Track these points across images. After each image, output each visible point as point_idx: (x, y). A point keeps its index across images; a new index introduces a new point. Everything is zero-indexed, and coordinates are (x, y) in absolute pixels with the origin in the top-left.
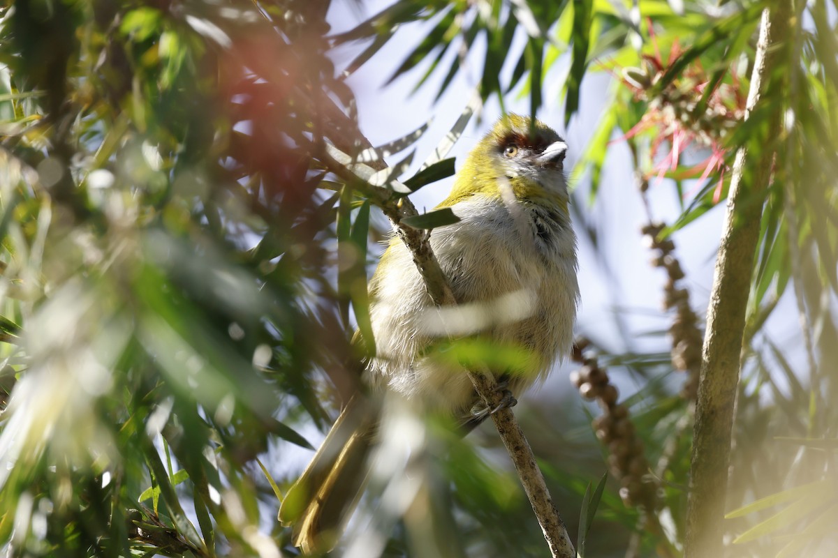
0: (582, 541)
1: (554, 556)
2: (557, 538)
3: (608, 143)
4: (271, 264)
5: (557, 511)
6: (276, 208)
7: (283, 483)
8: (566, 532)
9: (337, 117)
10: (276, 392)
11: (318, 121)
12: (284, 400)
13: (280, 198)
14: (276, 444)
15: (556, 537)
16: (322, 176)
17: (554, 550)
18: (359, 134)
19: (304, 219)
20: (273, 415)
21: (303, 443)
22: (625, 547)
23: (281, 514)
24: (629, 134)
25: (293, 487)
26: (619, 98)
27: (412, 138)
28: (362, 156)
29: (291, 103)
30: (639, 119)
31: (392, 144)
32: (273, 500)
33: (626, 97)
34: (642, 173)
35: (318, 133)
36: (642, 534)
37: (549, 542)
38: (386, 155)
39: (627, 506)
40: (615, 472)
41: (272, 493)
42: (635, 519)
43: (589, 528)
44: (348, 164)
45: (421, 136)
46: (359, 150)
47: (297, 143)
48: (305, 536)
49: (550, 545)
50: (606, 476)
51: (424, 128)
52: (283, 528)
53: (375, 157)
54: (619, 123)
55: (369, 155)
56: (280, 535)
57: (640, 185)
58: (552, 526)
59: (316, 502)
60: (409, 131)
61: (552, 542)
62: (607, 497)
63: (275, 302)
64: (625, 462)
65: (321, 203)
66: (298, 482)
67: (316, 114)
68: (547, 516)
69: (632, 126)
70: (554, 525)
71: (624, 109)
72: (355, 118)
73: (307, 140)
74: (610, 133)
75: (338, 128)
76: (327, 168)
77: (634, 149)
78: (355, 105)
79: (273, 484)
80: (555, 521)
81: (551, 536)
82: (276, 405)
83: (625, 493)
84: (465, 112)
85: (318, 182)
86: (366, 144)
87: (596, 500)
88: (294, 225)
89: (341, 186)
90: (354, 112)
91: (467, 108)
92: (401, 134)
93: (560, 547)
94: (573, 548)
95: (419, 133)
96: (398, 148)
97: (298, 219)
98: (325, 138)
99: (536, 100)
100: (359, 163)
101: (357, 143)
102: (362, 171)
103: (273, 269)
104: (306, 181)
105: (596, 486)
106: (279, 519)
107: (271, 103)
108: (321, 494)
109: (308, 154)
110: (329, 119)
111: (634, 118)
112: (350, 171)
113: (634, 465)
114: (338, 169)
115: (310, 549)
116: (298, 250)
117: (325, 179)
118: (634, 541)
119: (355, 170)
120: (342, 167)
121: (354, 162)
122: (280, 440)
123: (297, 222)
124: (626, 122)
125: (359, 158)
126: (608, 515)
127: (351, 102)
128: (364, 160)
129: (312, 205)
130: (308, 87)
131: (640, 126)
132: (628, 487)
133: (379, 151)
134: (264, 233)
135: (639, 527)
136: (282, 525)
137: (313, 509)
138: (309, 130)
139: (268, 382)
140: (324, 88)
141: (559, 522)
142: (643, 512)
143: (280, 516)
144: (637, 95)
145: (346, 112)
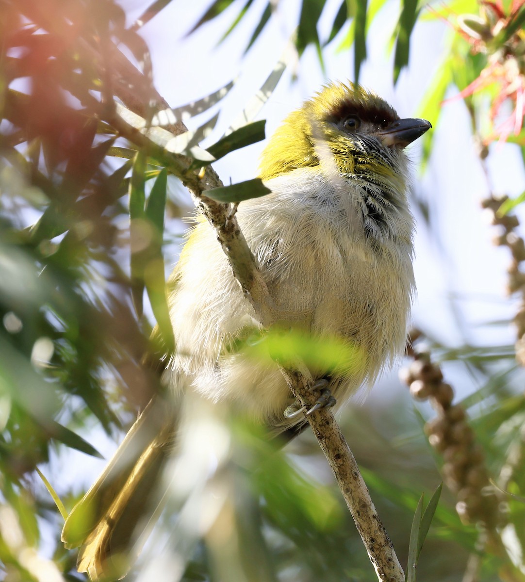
0: (412, 564)
1: (381, 581)
2: (384, 561)
3: (442, 102)
4: (53, 244)
5: (384, 529)
6: (59, 179)
7: (68, 498)
8: (394, 553)
9: (128, 72)
10: (58, 392)
11: (107, 78)
12: (68, 402)
13: (63, 167)
14: (58, 453)
15: (383, 559)
16: (112, 141)
17: (380, 574)
18: (154, 93)
19: (92, 191)
20: (56, 420)
21: (89, 450)
22: (462, 570)
23: (64, 534)
24: (466, 91)
25: (79, 503)
26: (454, 51)
27: (215, 97)
28: (158, 119)
29: (76, 57)
30: (477, 75)
31: (192, 104)
32: (55, 517)
33: (463, 49)
34: (480, 137)
35: (108, 92)
36: (482, 555)
37: (374, 565)
38: (186, 117)
39: (464, 523)
40: (451, 483)
41: (54, 509)
42: (473, 537)
43: (421, 548)
44: (142, 128)
45: (226, 95)
46: (155, 111)
47: (83, 104)
48: (93, 559)
49: (376, 568)
50: (441, 488)
51: (230, 86)
52: (67, 551)
53: (173, 120)
54: (455, 80)
55: (165, 117)
56: (63, 559)
57: (479, 151)
58: (378, 547)
59: (105, 523)
60: (212, 90)
61: (378, 564)
62: (441, 512)
63: (57, 288)
64: (463, 472)
65: (110, 173)
66: (85, 497)
67: (104, 69)
68: (373, 534)
69: (469, 83)
70: (380, 545)
71: (461, 64)
72: (149, 75)
73: (94, 100)
74: (445, 92)
75: (130, 86)
76: (117, 132)
77: (472, 110)
78: (149, 58)
79: (55, 498)
80: (381, 540)
81: (378, 558)
82: (58, 407)
83: (462, 507)
84: (277, 67)
85: (106, 148)
86: (162, 104)
87: (429, 516)
88: (80, 198)
89: (133, 153)
90: (149, 68)
91: (279, 62)
92: (204, 93)
93: (387, 570)
94: (403, 572)
95: (223, 92)
96: (200, 109)
97: (84, 191)
98: (116, 98)
99: (360, 53)
100: (154, 126)
101: (152, 103)
102: (159, 136)
103: (54, 251)
104: (93, 147)
105: (428, 500)
106: (62, 540)
107: (52, 58)
108: (112, 512)
109: (96, 115)
110: (120, 76)
111: (472, 74)
112: (144, 135)
113: (473, 476)
114: (131, 134)
115: (99, 576)
116: (84, 228)
117: (115, 145)
118: (473, 563)
119: (149, 134)
120: (135, 131)
121: (149, 126)
122: (63, 448)
123: (84, 194)
124: (463, 78)
125: (155, 121)
126: (443, 533)
127: (145, 56)
128: (159, 123)
129: (101, 176)
130: (96, 39)
131: (479, 81)
132: (466, 501)
133: (178, 112)
134: (45, 208)
135: (479, 547)
136: (65, 547)
137: (103, 529)
138: (97, 88)
139: (49, 380)
140: (114, 40)
141: (387, 541)
142: (483, 530)
143: (64, 536)
144: (475, 47)
145: (139, 67)
